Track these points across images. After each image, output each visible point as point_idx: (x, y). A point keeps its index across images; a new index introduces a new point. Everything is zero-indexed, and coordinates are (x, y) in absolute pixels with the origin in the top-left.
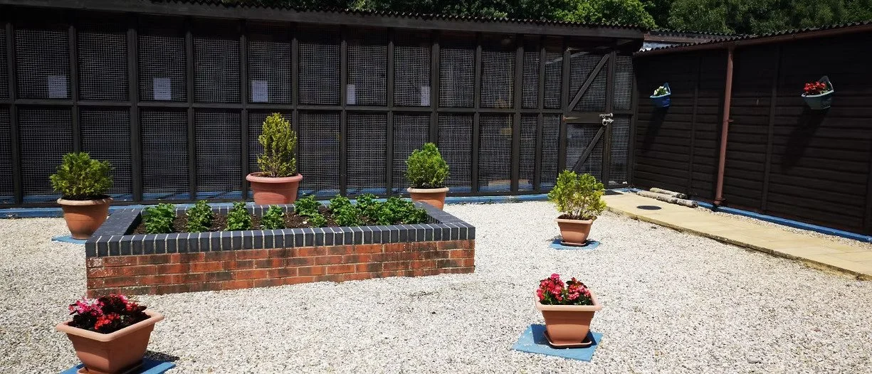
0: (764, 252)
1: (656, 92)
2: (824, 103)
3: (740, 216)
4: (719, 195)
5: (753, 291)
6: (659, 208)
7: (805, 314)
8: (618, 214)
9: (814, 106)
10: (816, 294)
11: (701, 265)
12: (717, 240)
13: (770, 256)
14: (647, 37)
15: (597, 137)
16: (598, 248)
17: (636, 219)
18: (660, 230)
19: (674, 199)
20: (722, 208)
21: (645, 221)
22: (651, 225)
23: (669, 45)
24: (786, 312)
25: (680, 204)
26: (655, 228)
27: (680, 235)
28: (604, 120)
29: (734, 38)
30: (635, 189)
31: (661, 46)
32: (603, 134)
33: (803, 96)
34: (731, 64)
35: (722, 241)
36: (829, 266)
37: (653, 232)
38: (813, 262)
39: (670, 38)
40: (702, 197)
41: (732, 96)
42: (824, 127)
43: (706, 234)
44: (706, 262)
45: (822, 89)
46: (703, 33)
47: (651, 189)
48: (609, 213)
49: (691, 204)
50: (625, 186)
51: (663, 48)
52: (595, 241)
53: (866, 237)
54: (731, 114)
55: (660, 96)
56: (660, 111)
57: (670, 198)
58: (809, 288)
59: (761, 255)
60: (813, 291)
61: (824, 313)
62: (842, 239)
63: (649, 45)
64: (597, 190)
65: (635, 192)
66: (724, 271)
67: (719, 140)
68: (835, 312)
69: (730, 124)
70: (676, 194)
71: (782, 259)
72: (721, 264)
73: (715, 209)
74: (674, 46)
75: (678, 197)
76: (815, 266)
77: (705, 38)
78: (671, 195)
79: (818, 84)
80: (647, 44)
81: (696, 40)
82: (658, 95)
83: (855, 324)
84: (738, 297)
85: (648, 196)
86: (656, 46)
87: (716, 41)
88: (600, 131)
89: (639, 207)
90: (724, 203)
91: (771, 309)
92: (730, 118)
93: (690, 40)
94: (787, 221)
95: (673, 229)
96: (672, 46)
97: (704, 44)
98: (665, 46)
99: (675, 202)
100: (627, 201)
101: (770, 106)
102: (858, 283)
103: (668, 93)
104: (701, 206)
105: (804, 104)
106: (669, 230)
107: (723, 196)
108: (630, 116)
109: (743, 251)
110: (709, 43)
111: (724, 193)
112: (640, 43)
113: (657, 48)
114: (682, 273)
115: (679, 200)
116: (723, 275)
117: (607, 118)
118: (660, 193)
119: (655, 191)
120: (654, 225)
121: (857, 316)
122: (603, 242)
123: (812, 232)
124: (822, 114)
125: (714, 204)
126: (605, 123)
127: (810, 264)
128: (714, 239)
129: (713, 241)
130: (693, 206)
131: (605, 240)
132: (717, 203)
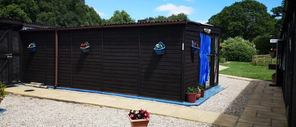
0: (72, 102)
1: (29, 46)
2: (87, 50)
3: (64, 90)
4: (56, 83)
5: (68, 119)
6: (34, 90)
7: (85, 124)
8: (16, 95)
9: (85, 51)
10: (89, 116)
11: (49, 112)
12: (56, 100)
13: (74, 104)
14: (24, 24)
15: (5, 64)
16: (4, 112)
17: (24, 96)
18: (34, 99)
19: (40, 86)
20: (58, 88)
21: (28, 96)
22: (30, 98)
23: (34, 28)
24: (79, 125)
25: (42, 88)
26: (32, 99)
27: (42, 100)
28: (8, 56)
29: (57, 27)
30: (24, 84)
31: (30, 28)
32: (8, 63)
33: (81, 48)
34: (57, 36)
35: (57, 100)
36: (92, 104)
37: (31, 101)
38: (87, 104)
39: (34, 26)
40: (50, 84)
41: (58, 48)
42: (88, 58)
43: (52, 99)
44: (51, 110)
45: (86, 46)
46: (47, 25)
47: (31, 83)
48: (12, 95)
49: (46, 87)
50: (19, 83)
51: (31, 29)
52: (3, 109)
53: (102, 92)
54: (58, 54)
55: (32, 47)
56: (32, 53)
57: (38, 86)
58: (86, 114)
59: (71, 104)
60: (88, 115)
61: (91, 122)
62: (96, 94)
63: (26, 28)
64: (2, 87)
65: (24, 85)
66: (58, 113)
67: (55, 63)
68: (95, 121)
69: (58, 57)
70: (40, 84)
71: (78, 104)
72: (57, 110)
73: (55, 88)
74: (36, 29)
75: (41, 85)
76: (88, 105)
77: (47, 27)
78: (38, 85)
79: (85, 44)
80: (25, 27)
81: (44, 27)
82: (30, 47)
83: (101, 124)
84: (62, 123)
85: (29, 86)
86: (29, 28)
87: (51, 28)
88: (7, 61)
89: (25, 91)
90: (58, 86)
91: (74, 125)
92: (58, 55)
93: (42, 27)
94: (79, 90)
95: (39, 98)
96: (35, 29)
97: (47, 29)
98: (32, 28)
99: (40, 87)
100: (20, 89)
101: (71, 51)
102: (101, 109)
103: (34, 46)
104: (50, 87)
105: (81, 50)
106: (37, 99)
107: (58, 83)
108: (19, 55)
109: (65, 103)
110: (48, 28)
111: (58, 82)
112: (22, 26)
113: (29, 29)
114: (41, 117)
115: (42, 86)
116: (57, 115)
117: (9, 56)
118: (34, 84)
119: (32, 84)
120: (31, 98)
121: (101, 121)
122: (7, 109)
123: (87, 93)
124: (87, 54)
125: (54, 86)
126: (9, 58)
127: (86, 104)
128: (55, 100)
129: (54, 101)
130: (47, 88)
131: (8, 108)
132: (55, 86)
